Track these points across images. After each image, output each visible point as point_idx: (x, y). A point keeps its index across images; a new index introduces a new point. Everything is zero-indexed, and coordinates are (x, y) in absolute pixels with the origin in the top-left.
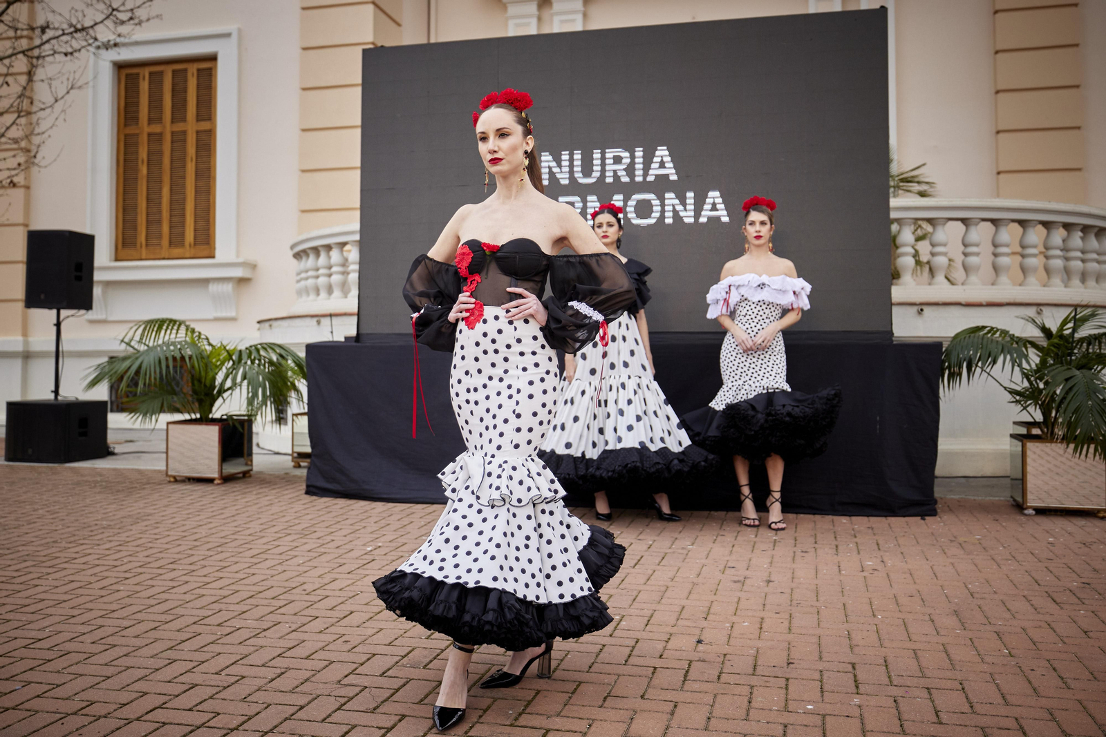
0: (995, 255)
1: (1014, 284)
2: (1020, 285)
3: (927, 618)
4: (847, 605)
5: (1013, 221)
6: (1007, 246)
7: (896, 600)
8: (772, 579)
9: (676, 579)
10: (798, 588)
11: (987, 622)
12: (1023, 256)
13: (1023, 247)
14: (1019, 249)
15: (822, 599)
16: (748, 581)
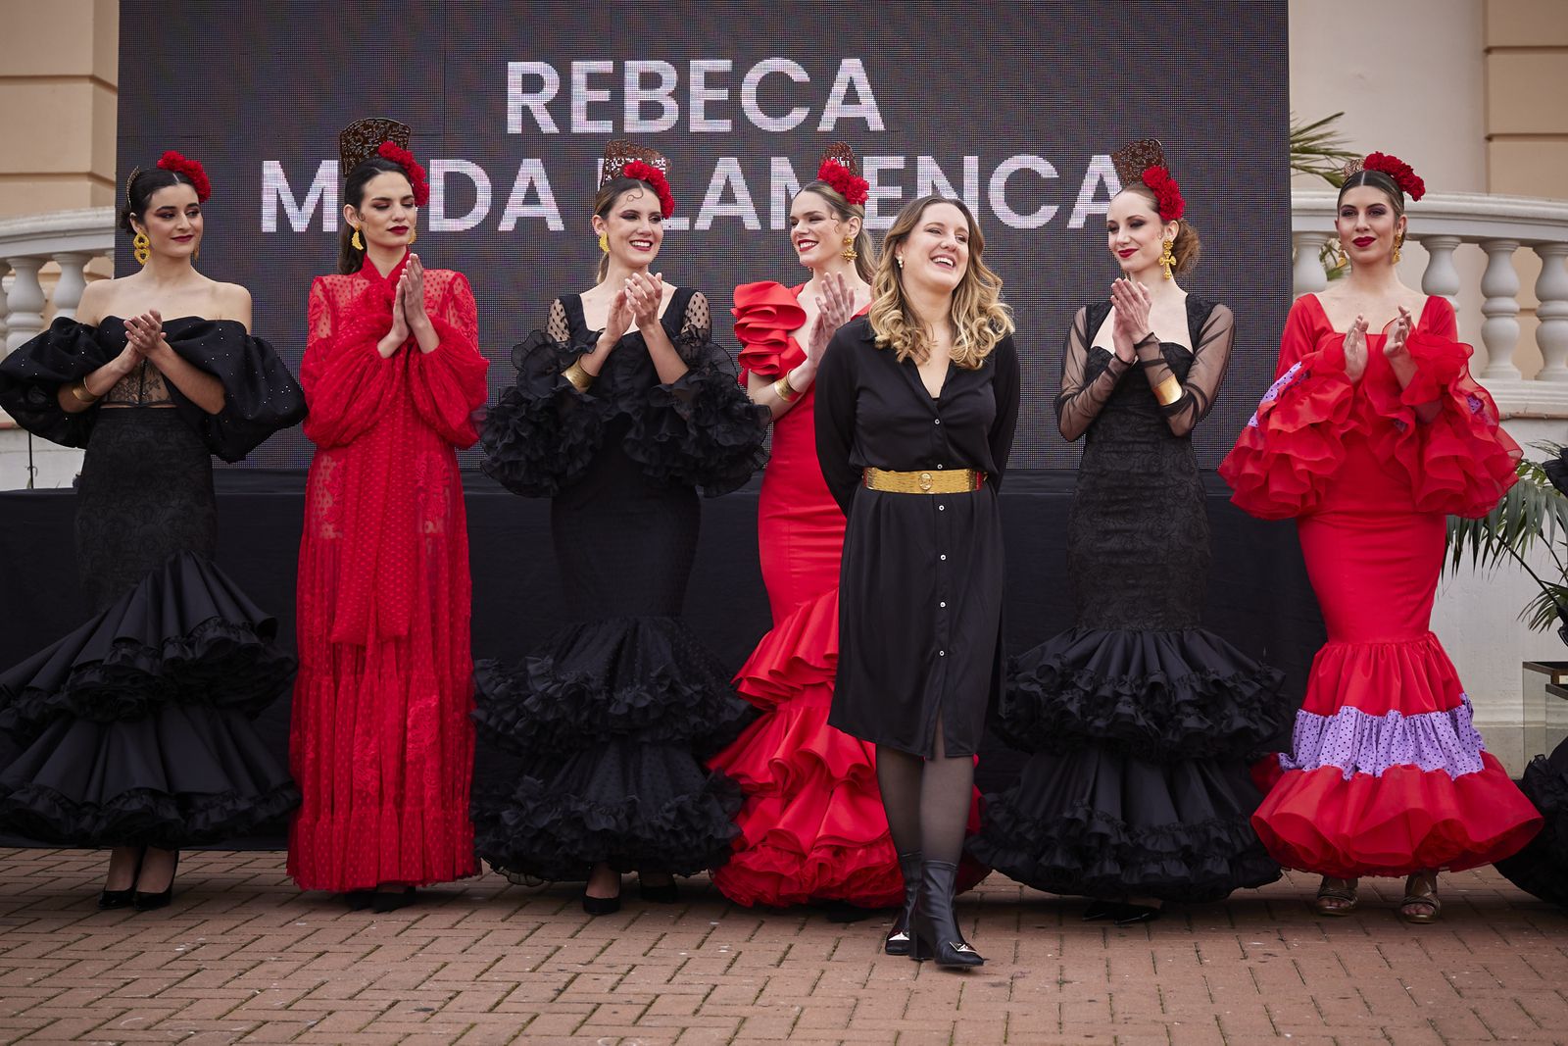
0: (1488, 314)
1: (1524, 378)
2: (1537, 378)
3: (1378, 1033)
4: (1223, 1018)
5: (1524, 243)
6: (1511, 295)
7: (1317, 1007)
8: (1068, 978)
9: (869, 985)
10: (1122, 991)
11: (1490, 1037)
12: (1543, 317)
13: (1543, 298)
14: (1536, 303)
15: (1172, 1009)
16: (1019, 983)
